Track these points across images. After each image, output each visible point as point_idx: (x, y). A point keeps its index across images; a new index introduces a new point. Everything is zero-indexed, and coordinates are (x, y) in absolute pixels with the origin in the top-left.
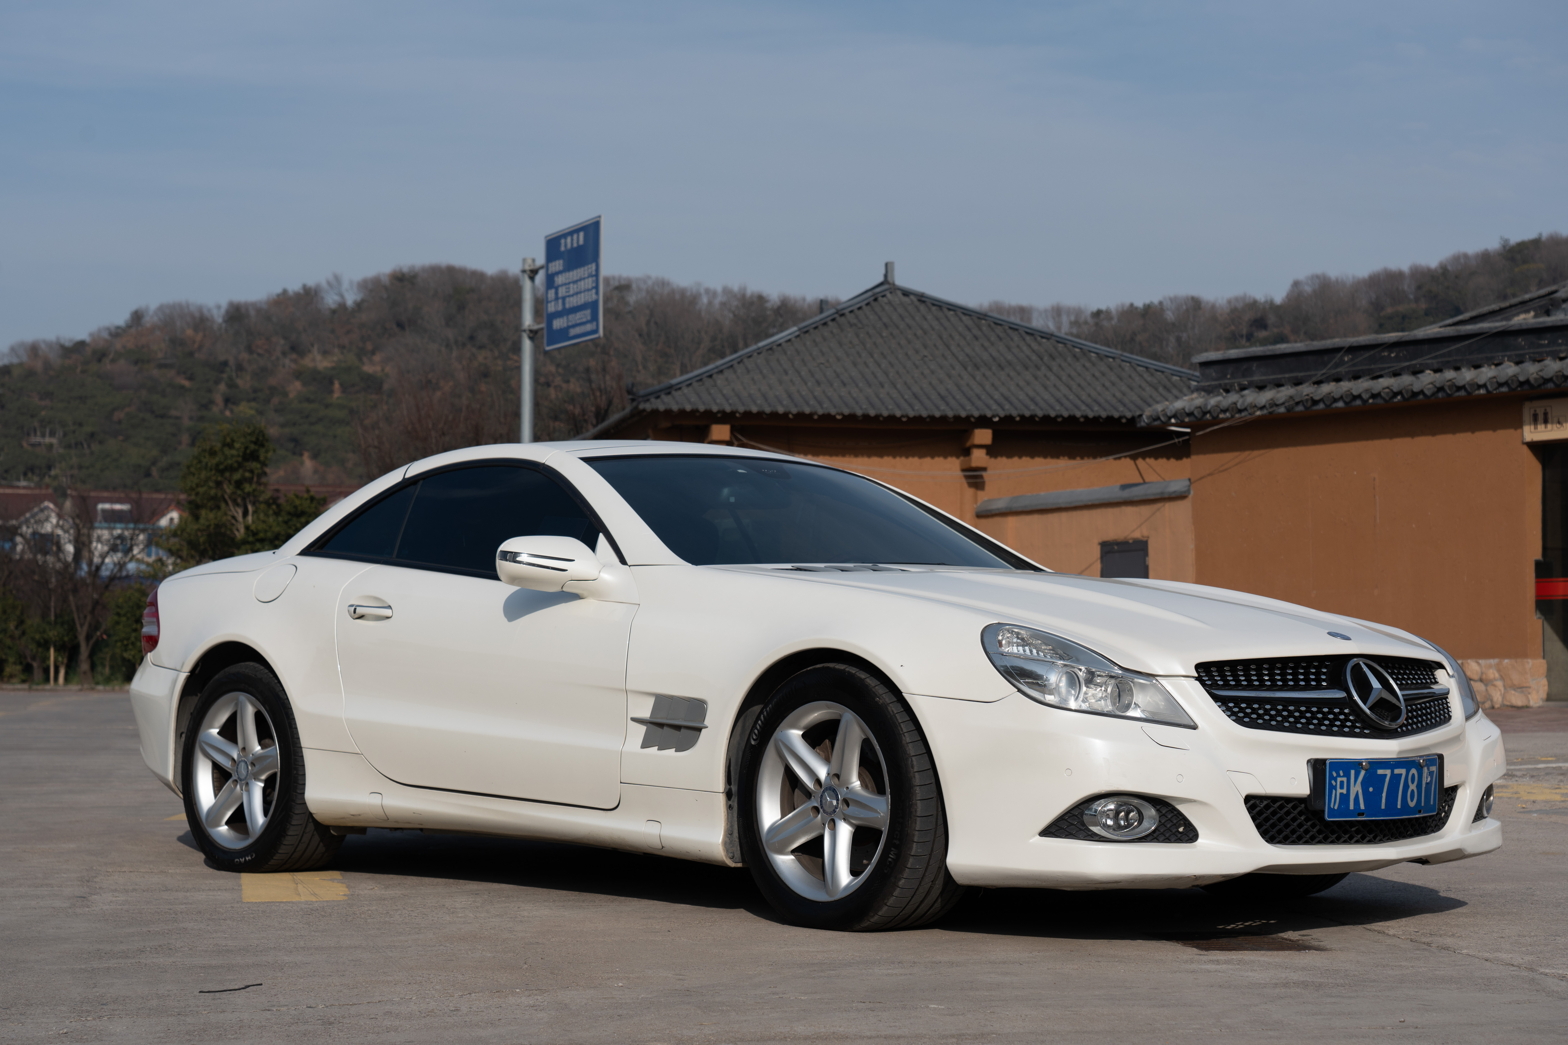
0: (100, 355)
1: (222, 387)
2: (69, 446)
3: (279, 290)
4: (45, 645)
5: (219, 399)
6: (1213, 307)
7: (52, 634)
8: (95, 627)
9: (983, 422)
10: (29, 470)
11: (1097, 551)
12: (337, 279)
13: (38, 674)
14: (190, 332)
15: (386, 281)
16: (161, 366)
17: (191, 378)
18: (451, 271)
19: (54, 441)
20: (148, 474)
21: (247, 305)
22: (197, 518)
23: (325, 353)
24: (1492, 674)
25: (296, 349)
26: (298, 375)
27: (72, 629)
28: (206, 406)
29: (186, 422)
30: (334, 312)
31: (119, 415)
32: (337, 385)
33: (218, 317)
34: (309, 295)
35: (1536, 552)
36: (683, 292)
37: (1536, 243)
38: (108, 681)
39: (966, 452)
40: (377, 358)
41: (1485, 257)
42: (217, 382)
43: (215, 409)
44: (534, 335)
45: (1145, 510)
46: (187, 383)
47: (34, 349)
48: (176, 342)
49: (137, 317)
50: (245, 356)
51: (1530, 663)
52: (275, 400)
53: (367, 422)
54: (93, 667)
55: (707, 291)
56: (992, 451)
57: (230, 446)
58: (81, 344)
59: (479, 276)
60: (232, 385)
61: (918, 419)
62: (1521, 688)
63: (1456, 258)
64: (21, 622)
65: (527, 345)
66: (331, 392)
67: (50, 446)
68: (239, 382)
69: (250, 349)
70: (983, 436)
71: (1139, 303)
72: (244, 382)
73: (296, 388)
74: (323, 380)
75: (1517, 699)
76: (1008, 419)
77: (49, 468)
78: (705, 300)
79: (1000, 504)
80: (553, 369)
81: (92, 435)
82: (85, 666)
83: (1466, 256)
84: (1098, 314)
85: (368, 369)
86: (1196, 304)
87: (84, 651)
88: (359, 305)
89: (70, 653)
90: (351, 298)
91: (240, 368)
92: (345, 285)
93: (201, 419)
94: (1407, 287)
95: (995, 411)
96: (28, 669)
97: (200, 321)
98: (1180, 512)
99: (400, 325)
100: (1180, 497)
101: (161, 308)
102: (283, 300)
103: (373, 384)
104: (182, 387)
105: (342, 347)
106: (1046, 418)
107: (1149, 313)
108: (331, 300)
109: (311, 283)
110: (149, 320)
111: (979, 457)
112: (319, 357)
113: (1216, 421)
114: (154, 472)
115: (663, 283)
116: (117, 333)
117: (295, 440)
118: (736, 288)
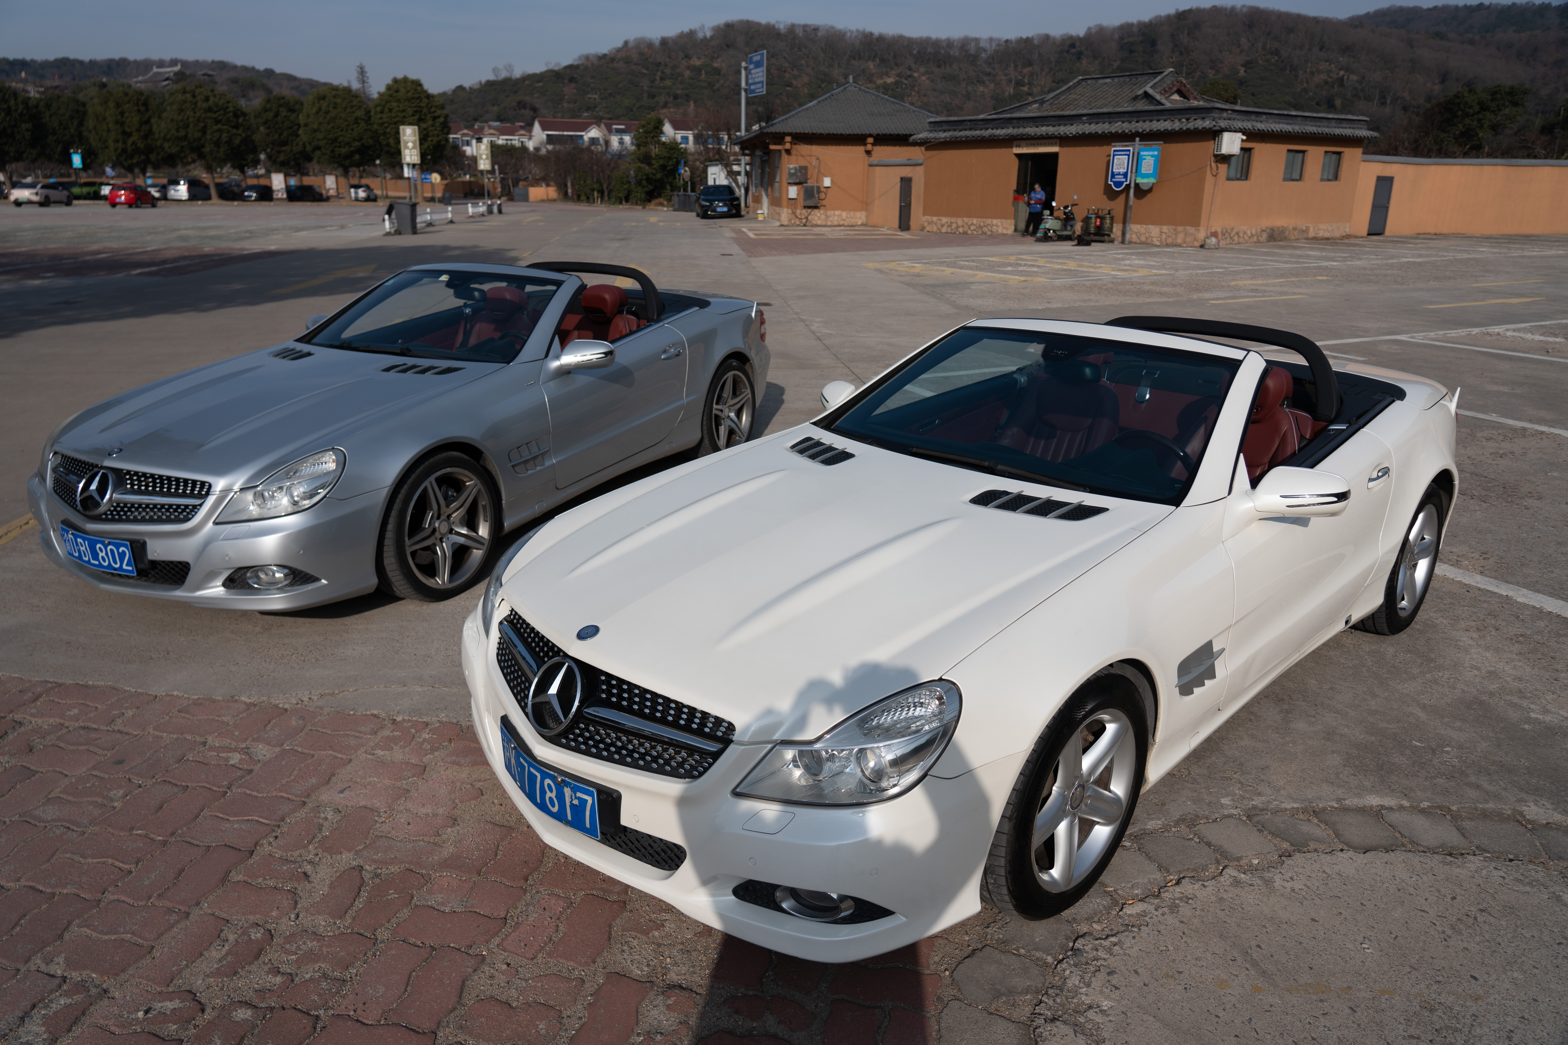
0: (613, 60)
1: (659, 73)
2: (602, 99)
3: (680, 31)
4: (593, 190)
5: (658, 78)
6: (1054, 38)
7: (595, 186)
8: (609, 184)
9: (870, 136)
10: (588, 109)
11: (899, 180)
12: (703, 26)
13: (591, 200)
14: (646, 50)
15: (722, 27)
16: (636, 64)
17: (647, 69)
18: (748, 22)
19: (596, 96)
20: (632, 110)
21: (668, 38)
22: (639, 149)
23: (699, 58)
24: (999, 224)
25: (687, 57)
26: (688, 68)
27: (601, 185)
28: (653, 81)
29: (646, 88)
30: (702, 40)
31: (620, 85)
32: (703, 72)
33: (657, 43)
34: (692, 33)
35: (1014, 187)
36: (840, 31)
37: (1190, 11)
38: (614, 204)
39: (865, 145)
40: (719, 60)
41: (1169, 17)
42: (657, 71)
43: (657, 83)
44: (746, 90)
45: (912, 168)
46: (645, 71)
47: (587, 57)
48: (641, 54)
49: (626, 43)
50: (668, 60)
51: (1009, 221)
52: (680, 79)
53: (715, 88)
54: (609, 198)
55: (850, 31)
56: (873, 144)
57: (649, 124)
58: (605, 55)
59: (759, 24)
60: (663, 72)
61: (850, 135)
62: (1006, 228)
63: (1156, 17)
64: (585, 182)
65: (743, 94)
66: (701, 75)
67: (595, 99)
68: (666, 71)
69: (670, 57)
70: (870, 140)
71: (1024, 37)
72: (668, 71)
73: (687, 73)
74: (697, 70)
75: (1005, 232)
76: (878, 135)
77: (595, 107)
78: (849, 34)
79: (875, 163)
80: (787, 64)
81: (610, 94)
82: (606, 198)
83: (1160, 16)
84: (1007, 41)
85: (715, 65)
86: (1047, 37)
87: (606, 193)
88: (712, 37)
89: (601, 192)
90: (709, 34)
91: (666, 65)
92: (706, 29)
93: (651, 87)
94: (1135, 30)
95: (875, 132)
96: (588, 198)
97: (650, 45)
98: (920, 169)
99: (728, 46)
100: (921, 165)
101: (635, 40)
102: (682, 35)
103: (717, 71)
104: (644, 74)
105: (705, 56)
106: (890, 135)
107: (1028, 41)
108: (700, 35)
109: (693, 28)
110: (631, 45)
111: (869, 147)
112: (696, 60)
113: (930, 142)
114: (634, 109)
115: (832, 27)
116: (619, 50)
117: (687, 96)
118: (861, 29)
